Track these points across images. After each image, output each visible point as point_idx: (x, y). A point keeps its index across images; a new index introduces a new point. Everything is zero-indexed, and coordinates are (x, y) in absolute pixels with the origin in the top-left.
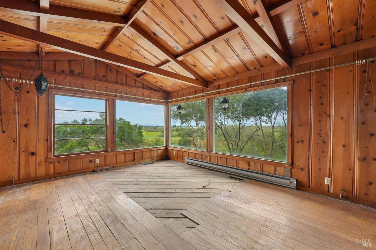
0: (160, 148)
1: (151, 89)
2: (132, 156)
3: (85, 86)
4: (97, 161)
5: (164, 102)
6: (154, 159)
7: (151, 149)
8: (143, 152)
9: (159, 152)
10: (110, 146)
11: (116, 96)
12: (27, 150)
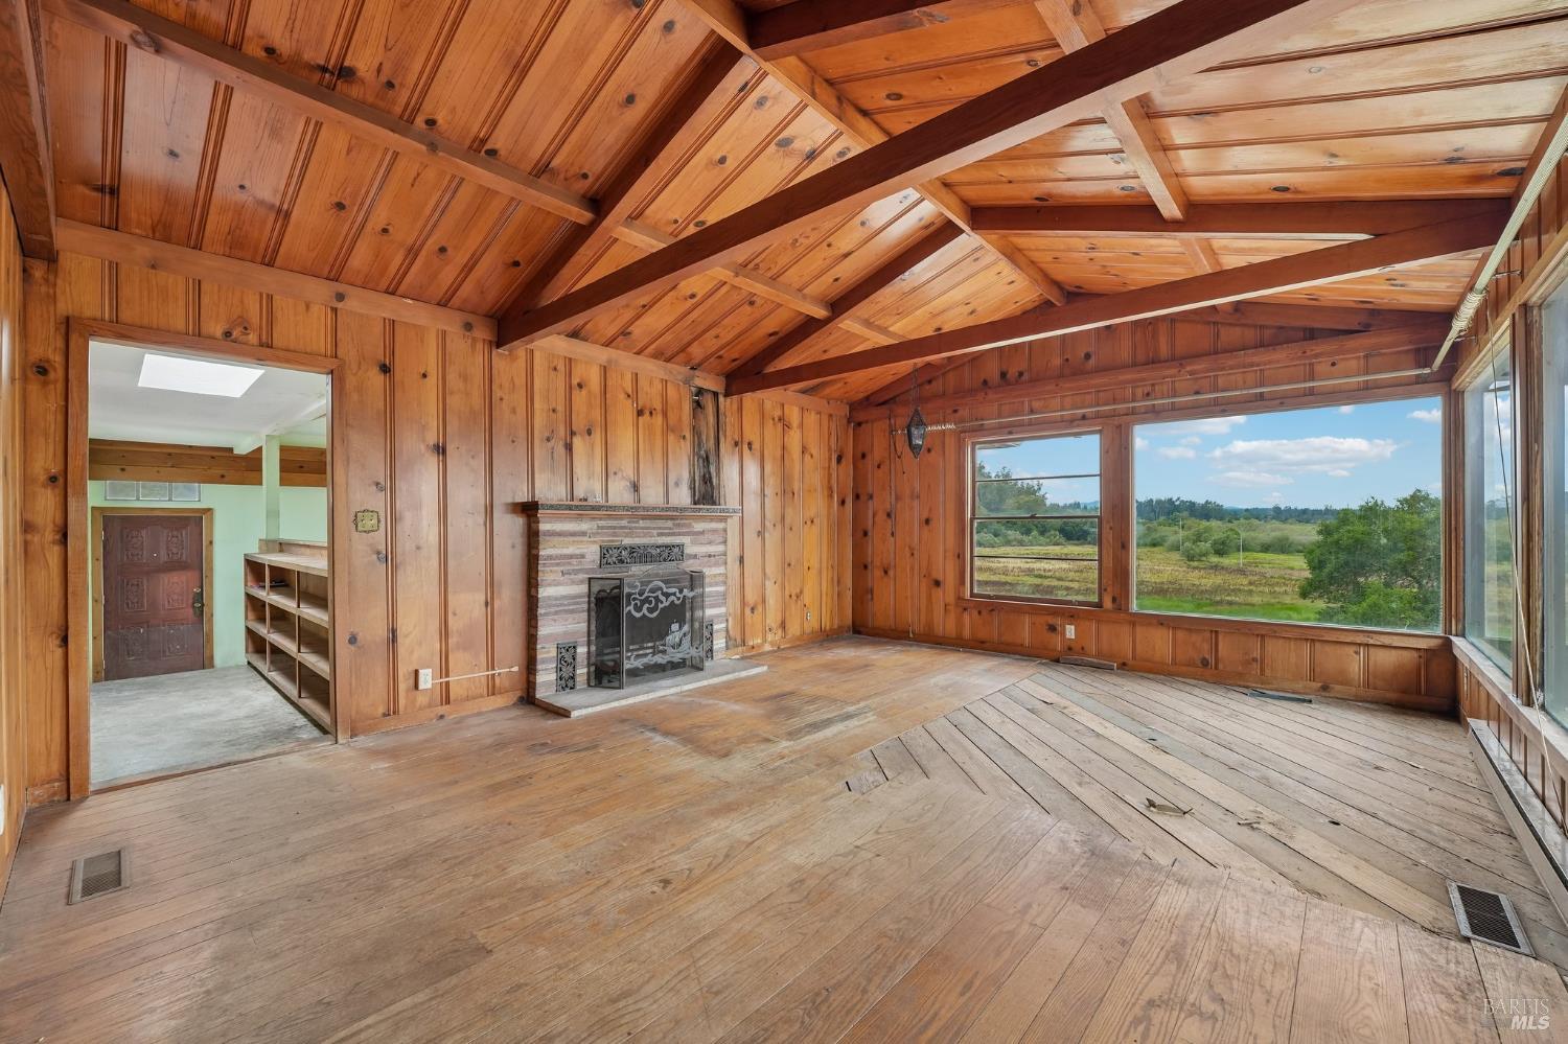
0: (1386, 640)
1: (1311, 334)
2: (1206, 646)
3: (1036, 405)
5: (1419, 380)
6: (1338, 687)
7: (1318, 632)
8: (1263, 636)
9: (1385, 659)
10: (1109, 589)
11: (1133, 412)
12: (930, 575)
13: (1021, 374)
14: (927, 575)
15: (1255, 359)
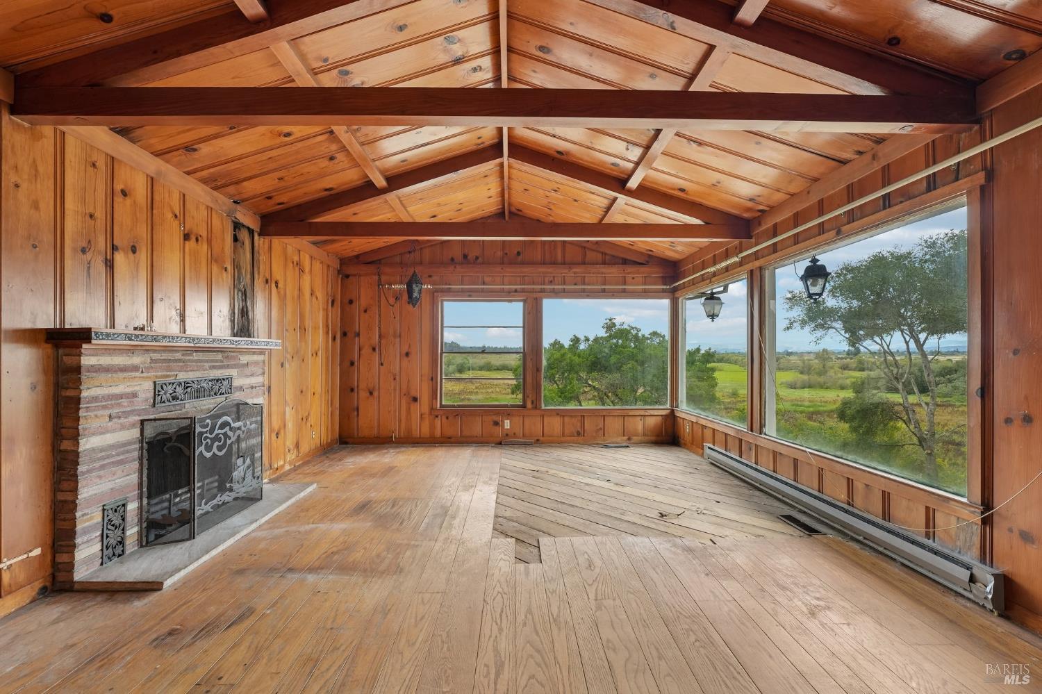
0: (652, 412)
1: (625, 262)
2: (579, 424)
3: (486, 279)
4: (506, 425)
5: (664, 291)
6: (634, 438)
7: (626, 411)
8: (604, 416)
9: (651, 422)
10: (530, 396)
11: (543, 291)
12: (409, 394)
13: (477, 258)
14: (407, 394)
15: (604, 270)
